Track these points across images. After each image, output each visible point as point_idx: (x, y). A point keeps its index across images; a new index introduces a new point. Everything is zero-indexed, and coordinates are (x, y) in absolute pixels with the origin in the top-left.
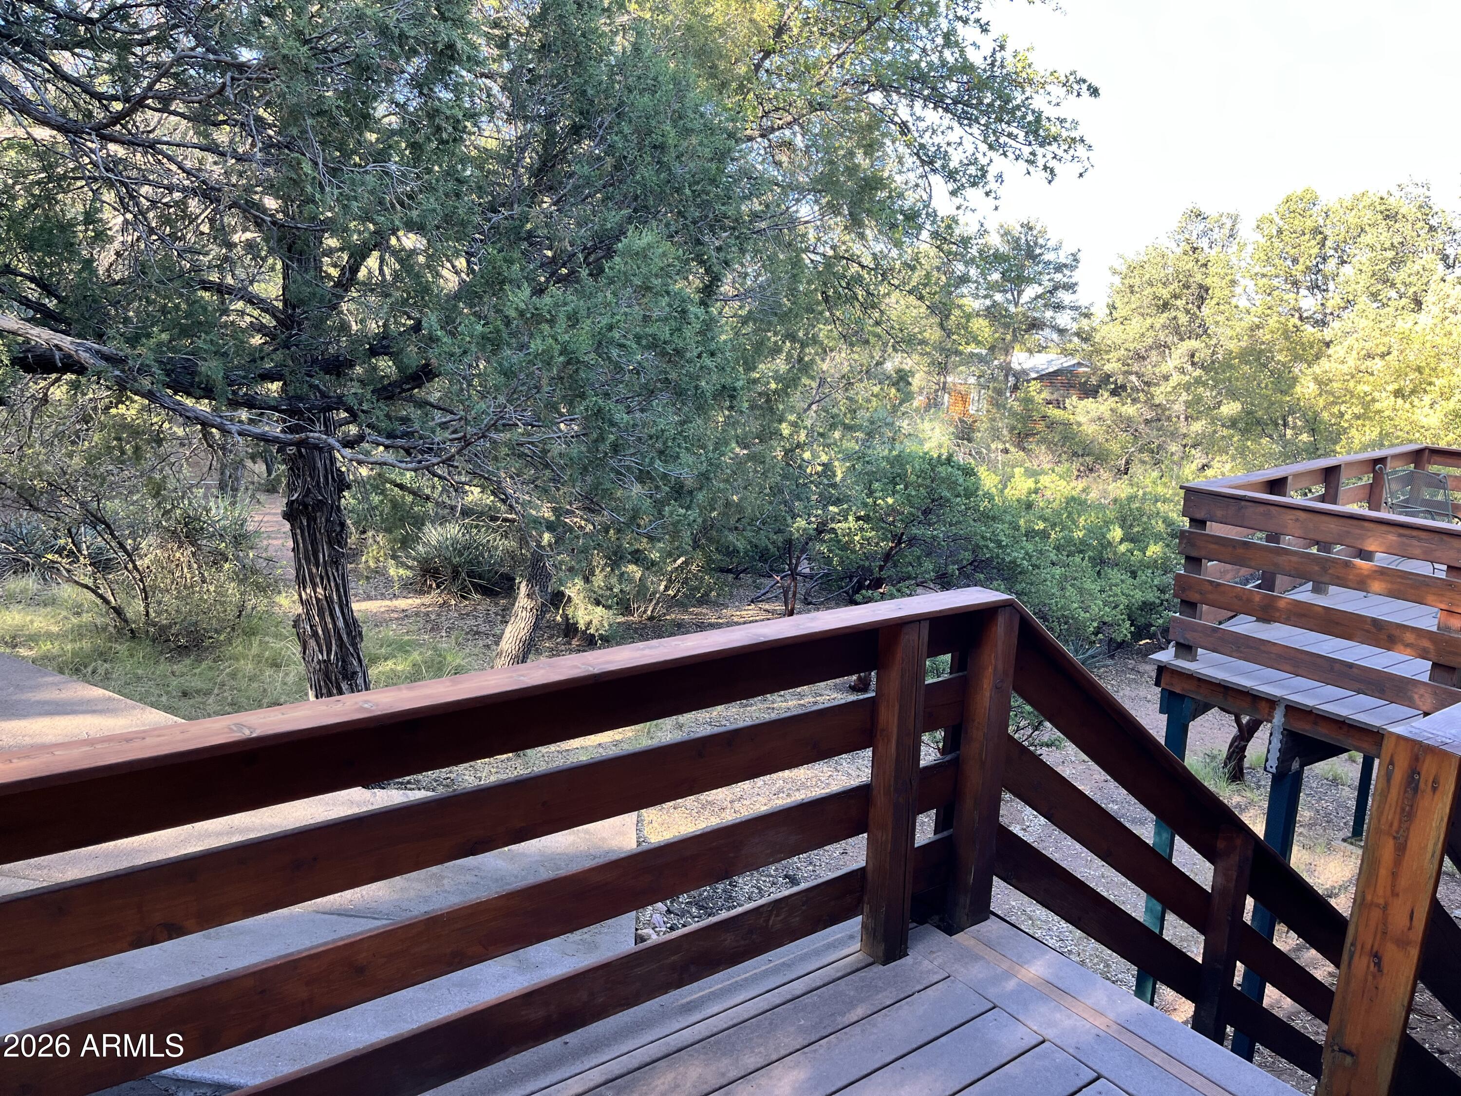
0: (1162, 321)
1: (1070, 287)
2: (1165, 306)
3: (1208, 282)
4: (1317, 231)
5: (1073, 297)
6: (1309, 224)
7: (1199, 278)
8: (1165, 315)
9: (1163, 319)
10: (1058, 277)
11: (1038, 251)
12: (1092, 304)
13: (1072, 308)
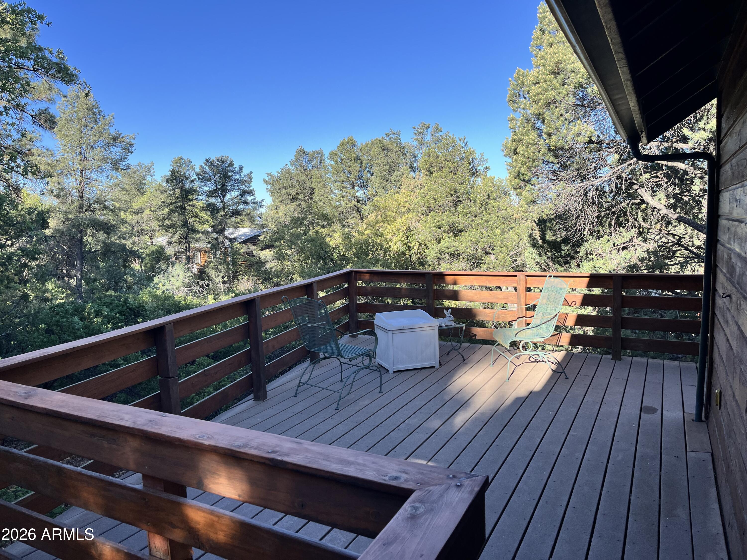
0: (293, 207)
1: (251, 193)
2: (294, 199)
3: (313, 185)
4: (358, 158)
5: (252, 197)
6: (354, 155)
7: (308, 184)
8: (295, 203)
9: (294, 205)
10: (243, 187)
11: (230, 174)
12: (263, 200)
13: (252, 203)
